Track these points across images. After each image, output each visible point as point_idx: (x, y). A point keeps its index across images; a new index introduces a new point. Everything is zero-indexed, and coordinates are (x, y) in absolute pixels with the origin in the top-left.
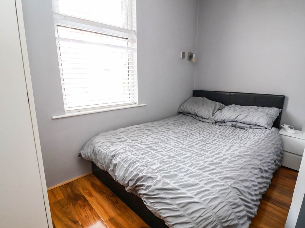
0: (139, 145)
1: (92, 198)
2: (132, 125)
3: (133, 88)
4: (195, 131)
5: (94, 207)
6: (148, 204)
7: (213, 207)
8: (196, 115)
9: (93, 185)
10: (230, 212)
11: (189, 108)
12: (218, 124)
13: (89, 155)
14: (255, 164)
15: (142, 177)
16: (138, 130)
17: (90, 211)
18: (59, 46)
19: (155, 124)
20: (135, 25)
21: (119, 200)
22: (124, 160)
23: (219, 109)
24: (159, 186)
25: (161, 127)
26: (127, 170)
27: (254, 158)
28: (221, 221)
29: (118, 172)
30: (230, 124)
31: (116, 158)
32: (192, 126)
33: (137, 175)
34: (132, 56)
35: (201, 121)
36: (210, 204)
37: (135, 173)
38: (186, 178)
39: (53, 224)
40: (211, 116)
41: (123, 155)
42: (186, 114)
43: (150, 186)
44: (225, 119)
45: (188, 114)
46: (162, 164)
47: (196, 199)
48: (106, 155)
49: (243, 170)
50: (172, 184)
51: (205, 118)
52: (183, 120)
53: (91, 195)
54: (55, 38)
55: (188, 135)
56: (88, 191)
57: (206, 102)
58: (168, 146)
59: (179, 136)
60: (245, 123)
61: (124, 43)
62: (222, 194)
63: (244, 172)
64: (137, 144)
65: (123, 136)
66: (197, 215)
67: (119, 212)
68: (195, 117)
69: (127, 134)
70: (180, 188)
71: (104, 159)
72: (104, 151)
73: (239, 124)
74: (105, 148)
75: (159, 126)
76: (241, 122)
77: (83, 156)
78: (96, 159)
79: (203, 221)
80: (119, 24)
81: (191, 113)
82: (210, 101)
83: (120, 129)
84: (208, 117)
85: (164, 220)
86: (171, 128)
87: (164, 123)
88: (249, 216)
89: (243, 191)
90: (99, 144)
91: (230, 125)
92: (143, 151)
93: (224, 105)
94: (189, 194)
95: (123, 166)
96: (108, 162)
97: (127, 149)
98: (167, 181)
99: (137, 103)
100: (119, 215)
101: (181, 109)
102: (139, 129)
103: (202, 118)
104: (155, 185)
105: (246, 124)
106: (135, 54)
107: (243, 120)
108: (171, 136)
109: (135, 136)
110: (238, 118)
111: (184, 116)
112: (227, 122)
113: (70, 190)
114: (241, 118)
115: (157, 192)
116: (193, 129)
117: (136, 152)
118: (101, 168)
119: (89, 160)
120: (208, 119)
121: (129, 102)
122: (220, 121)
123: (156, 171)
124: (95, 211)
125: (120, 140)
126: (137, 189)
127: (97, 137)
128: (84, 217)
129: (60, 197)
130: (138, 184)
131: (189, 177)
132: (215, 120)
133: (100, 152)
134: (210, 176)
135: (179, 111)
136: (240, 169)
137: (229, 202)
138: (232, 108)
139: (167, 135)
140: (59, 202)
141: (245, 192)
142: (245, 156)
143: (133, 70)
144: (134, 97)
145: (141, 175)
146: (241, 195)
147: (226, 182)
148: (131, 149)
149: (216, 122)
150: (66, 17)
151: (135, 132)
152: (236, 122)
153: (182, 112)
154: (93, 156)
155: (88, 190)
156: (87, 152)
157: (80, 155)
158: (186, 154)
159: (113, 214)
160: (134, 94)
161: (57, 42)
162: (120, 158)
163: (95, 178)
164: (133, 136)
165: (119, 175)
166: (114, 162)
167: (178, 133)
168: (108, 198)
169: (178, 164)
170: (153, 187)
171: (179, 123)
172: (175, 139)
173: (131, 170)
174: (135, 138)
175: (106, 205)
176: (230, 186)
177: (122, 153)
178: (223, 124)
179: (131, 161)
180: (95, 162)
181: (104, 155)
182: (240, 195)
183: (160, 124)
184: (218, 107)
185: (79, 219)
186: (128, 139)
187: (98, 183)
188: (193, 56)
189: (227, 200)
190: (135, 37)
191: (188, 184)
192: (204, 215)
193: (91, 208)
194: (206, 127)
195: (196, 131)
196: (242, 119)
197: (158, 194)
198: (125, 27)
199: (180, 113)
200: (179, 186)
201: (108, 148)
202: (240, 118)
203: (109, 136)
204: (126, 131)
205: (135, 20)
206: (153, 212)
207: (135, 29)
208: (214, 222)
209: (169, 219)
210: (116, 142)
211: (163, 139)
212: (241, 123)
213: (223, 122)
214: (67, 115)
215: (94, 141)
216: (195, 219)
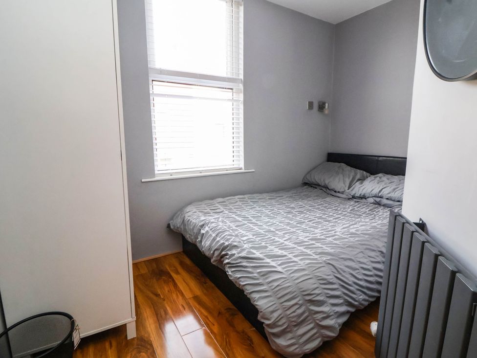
0: (236, 217)
1: (179, 276)
2: (234, 196)
3: (238, 149)
4: (317, 207)
5: (179, 284)
6: (230, 273)
7: (295, 278)
8: (327, 187)
9: (182, 264)
10: (315, 286)
11: (317, 178)
12: (355, 200)
13: (178, 226)
14: (373, 245)
15: (227, 246)
16: (240, 201)
17: (174, 286)
18: (154, 102)
19: (265, 195)
20: (242, 72)
21: (208, 281)
22: (213, 229)
23: (359, 180)
24: (243, 254)
25: (273, 200)
26: (214, 239)
27: (374, 238)
28: (303, 293)
29: (205, 242)
30: (371, 200)
31: (205, 228)
32: (316, 201)
33: (224, 243)
34: (238, 109)
35: (333, 196)
36: (292, 275)
37: (222, 242)
38: (277, 250)
39: (135, 296)
40: (347, 188)
41: (213, 225)
42: (314, 186)
43: (234, 255)
44: (365, 194)
45: (316, 186)
46: (255, 237)
47: (279, 269)
48: (195, 225)
49: (351, 249)
50: (257, 254)
51: (339, 192)
52: (305, 193)
53: (177, 273)
54: (149, 95)
55: (305, 211)
56: (175, 269)
57: (343, 170)
58: (271, 221)
59: (292, 211)
60: (393, 199)
61: (228, 94)
62: (309, 267)
63: (352, 251)
64: (234, 216)
65: (220, 206)
66: (276, 284)
67: (205, 291)
68: (325, 190)
69: (226, 205)
70: (265, 258)
71: (193, 229)
72: (194, 221)
73: (385, 201)
74: (195, 217)
75: (269, 199)
76: (387, 197)
77: (172, 227)
78: (185, 229)
79: (282, 290)
80: (223, 73)
81: (320, 184)
82: (349, 168)
83: (217, 199)
84: (343, 190)
85: (244, 288)
86: (284, 202)
87: (277, 195)
88: (346, 299)
89: (340, 269)
90: (189, 214)
91: (372, 202)
92: (238, 223)
93: (368, 174)
94: (273, 264)
95: (211, 235)
96: (196, 233)
97: (220, 219)
98: (254, 251)
99: (243, 168)
100: (205, 294)
101: (307, 178)
102: (242, 200)
103: (335, 192)
104: (238, 253)
105: (394, 201)
106: (242, 106)
107: (389, 195)
108: (281, 211)
109: (234, 208)
110: (382, 192)
111: (310, 188)
112: (368, 198)
113: (155, 266)
114: (387, 192)
115: (239, 261)
116: (316, 205)
117: (230, 224)
118: (189, 240)
119: (178, 232)
120: (342, 193)
121: (232, 167)
122: (358, 195)
123: (245, 242)
124: (179, 288)
125: (215, 211)
126: (222, 259)
127: (189, 206)
128: (167, 292)
129: (144, 270)
130: (223, 253)
131: (279, 249)
132: (352, 194)
133: (189, 221)
134: (305, 250)
135: (304, 181)
136: (347, 247)
137: (316, 276)
138: (378, 178)
139: (276, 209)
140: (142, 275)
141: (345, 272)
142: (362, 235)
143: (238, 126)
144: (239, 161)
145: (227, 243)
146: (337, 272)
147: (320, 257)
148: (225, 220)
149: (354, 197)
150: (162, 72)
151: (237, 204)
152: (381, 198)
153: (308, 182)
154: (182, 227)
155: (175, 267)
156: (177, 223)
157: (169, 226)
158: (290, 230)
159: (198, 292)
160: (239, 157)
161: (151, 98)
162: (209, 227)
163: (185, 257)
164: (233, 208)
165: (205, 245)
166: (203, 231)
167: (293, 208)
168: (197, 278)
169: (273, 238)
170: (237, 255)
171: (299, 196)
172: (285, 214)
173: (218, 239)
174: (235, 210)
175: (193, 284)
176: (324, 261)
177: (212, 223)
178: (364, 200)
179: (220, 230)
180: (184, 234)
181: (194, 225)
182: (335, 273)
183: (270, 196)
184: (358, 177)
185: (161, 293)
186: (225, 210)
187: (188, 261)
188: (325, 105)
189: (314, 273)
190: (241, 86)
191: (274, 255)
192: (283, 285)
193: (175, 285)
194: (336, 203)
195: (320, 207)
196: (389, 193)
197: (240, 262)
198: (229, 76)
199: (305, 184)
200: (265, 256)
201: (199, 217)
202: (385, 192)
203: (203, 206)
204: (225, 202)
205: (242, 67)
206: (233, 281)
207: (241, 77)
208: (294, 292)
209: (248, 287)
210: (210, 213)
211: (269, 213)
212: (387, 199)
213: (363, 197)
214: (157, 178)
215: (185, 210)
216: (273, 287)
